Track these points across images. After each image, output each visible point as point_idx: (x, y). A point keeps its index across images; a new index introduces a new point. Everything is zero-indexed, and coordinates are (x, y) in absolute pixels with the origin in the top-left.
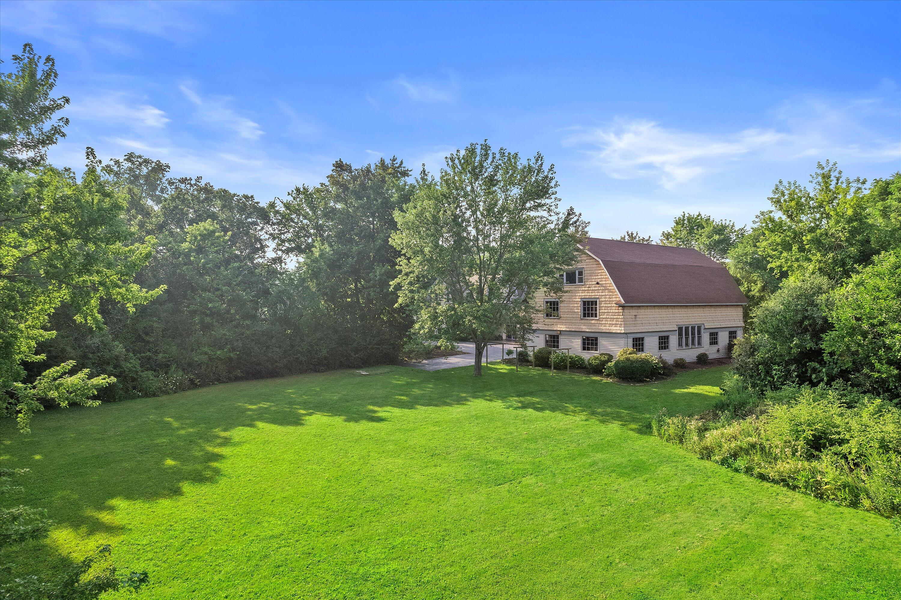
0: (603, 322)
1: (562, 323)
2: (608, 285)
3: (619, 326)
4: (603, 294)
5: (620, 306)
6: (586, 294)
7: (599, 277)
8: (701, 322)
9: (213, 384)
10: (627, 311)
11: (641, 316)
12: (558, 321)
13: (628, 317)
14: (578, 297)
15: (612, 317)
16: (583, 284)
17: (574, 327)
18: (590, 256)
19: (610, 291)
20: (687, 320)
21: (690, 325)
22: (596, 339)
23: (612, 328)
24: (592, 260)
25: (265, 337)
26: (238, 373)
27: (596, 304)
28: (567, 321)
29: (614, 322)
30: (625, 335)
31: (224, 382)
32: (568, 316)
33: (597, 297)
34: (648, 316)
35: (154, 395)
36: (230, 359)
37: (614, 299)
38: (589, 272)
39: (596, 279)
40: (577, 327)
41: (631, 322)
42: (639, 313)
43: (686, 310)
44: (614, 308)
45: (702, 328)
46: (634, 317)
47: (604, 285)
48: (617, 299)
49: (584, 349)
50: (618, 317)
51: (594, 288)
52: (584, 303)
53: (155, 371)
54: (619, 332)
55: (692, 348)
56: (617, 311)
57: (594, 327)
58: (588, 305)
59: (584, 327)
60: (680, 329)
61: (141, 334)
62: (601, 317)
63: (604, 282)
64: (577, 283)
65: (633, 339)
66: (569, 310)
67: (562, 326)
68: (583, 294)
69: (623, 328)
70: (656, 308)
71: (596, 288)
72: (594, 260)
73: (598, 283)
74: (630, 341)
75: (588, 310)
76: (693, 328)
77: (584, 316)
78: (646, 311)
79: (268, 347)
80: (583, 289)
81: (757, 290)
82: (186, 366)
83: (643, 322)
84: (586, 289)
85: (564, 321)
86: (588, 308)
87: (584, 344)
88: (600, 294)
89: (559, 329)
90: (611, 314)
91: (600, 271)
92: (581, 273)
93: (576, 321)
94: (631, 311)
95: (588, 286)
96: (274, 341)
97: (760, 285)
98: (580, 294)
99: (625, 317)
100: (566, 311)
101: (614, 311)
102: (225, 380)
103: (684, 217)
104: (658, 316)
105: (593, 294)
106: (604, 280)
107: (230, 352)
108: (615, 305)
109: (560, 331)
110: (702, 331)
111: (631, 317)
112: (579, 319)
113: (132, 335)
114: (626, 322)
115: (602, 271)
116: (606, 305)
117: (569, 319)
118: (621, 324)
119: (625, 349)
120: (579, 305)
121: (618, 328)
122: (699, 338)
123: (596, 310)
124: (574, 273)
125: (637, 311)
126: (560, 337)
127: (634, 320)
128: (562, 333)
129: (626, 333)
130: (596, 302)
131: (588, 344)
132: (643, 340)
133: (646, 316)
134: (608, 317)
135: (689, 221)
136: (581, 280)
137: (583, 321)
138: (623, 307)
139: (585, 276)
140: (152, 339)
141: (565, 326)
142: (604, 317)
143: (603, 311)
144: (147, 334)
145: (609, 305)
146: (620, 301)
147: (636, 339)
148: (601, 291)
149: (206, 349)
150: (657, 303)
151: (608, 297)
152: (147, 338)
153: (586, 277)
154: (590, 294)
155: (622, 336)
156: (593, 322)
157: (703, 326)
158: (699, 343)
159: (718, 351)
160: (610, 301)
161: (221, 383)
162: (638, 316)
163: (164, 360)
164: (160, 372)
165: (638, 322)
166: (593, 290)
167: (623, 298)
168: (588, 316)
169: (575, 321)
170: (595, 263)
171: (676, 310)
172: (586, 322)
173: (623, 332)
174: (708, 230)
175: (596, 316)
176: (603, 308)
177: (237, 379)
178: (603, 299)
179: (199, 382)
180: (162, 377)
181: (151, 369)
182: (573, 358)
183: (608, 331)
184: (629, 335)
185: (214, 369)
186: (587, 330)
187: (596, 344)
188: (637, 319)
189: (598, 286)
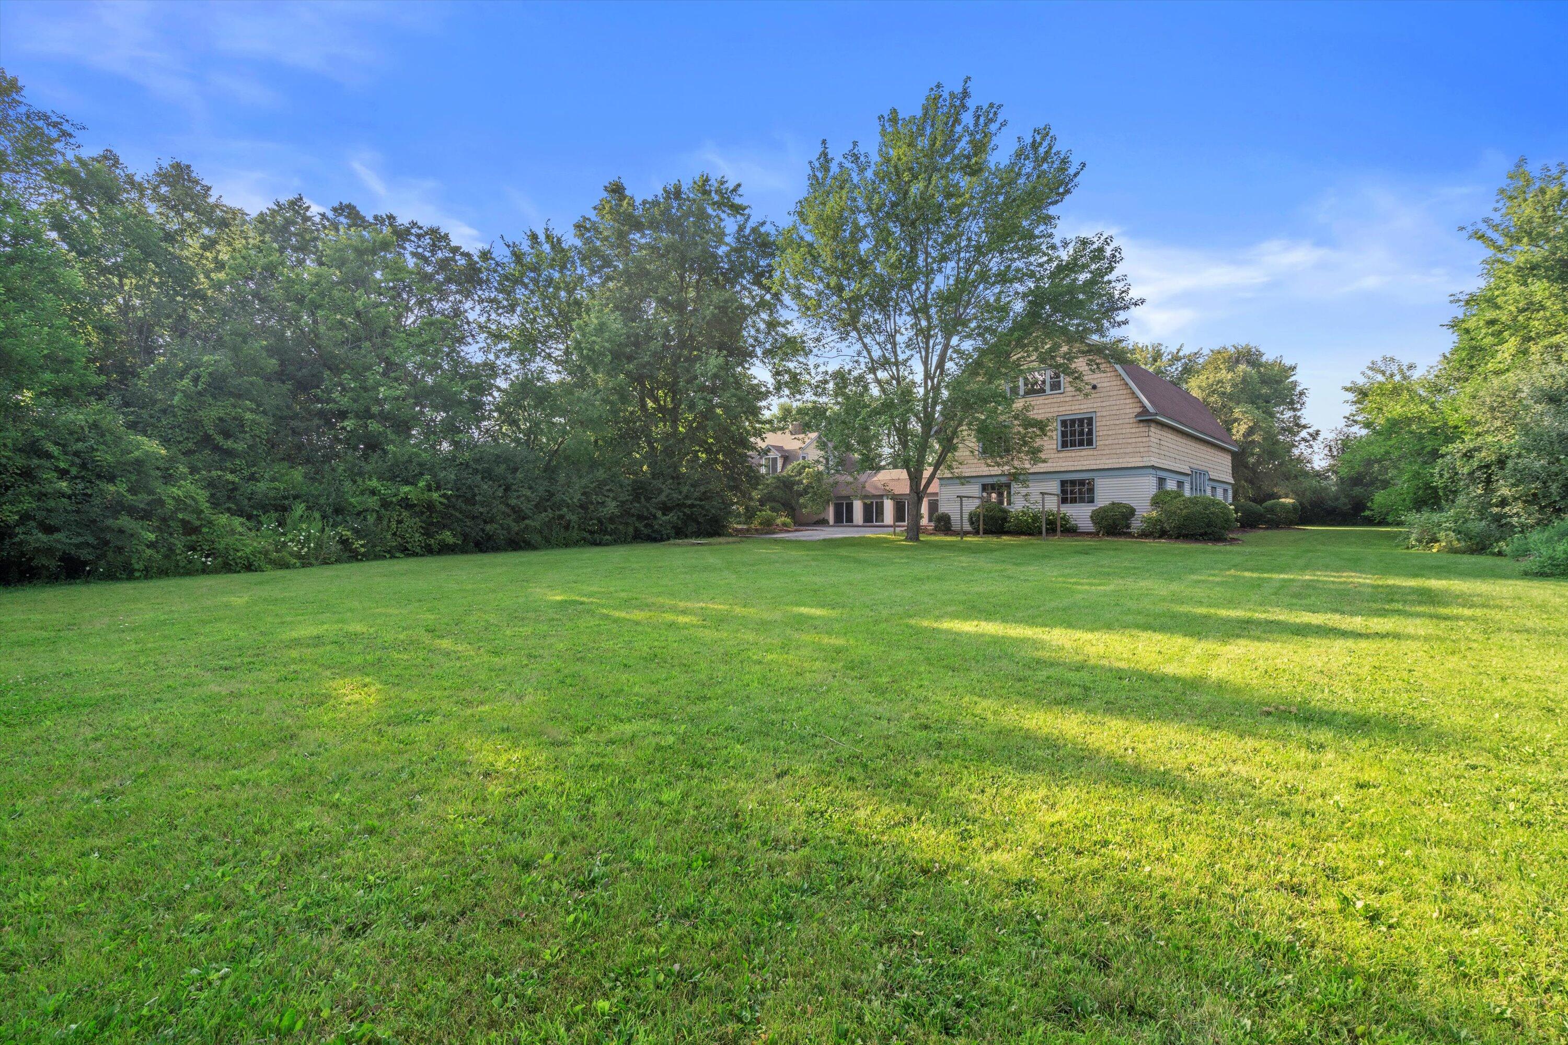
0: (1104, 453)
6: (1067, 409)
9: (393, 557)
22: (1090, 482)
25: (503, 466)
26: (447, 536)
27: (1091, 424)
31: (415, 554)
33: (1093, 411)
35: (249, 567)
36: (430, 506)
40: (1055, 465)
49: (1064, 501)
52: (1065, 422)
53: (249, 518)
58: (1074, 425)
59: (1064, 464)
61: (211, 432)
62: (1099, 444)
68: (1061, 409)
77: (1065, 446)
79: (507, 489)
82: (329, 511)
86: (1075, 432)
87: (1063, 492)
88: (1098, 405)
96: (519, 475)
102: (418, 550)
107: (430, 490)
112: (1057, 451)
113: (186, 435)
123: (1090, 434)
130: (1090, 420)
137: (1061, 455)
140: (240, 446)
142: (1105, 443)
144: (227, 435)
149: (374, 483)
152: (229, 444)
154: (1077, 408)
156: (1083, 454)
161: (408, 555)
163: (272, 494)
164: (263, 518)
168: (1074, 446)
172: (1068, 455)
175: (1091, 444)
177: (446, 549)
178: (1103, 414)
179: (362, 546)
180: (268, 529)
181: (240, 513)
183: (1111, 467)
185: (394, 525)
186: (1072, 469)
187: (1091, 492)
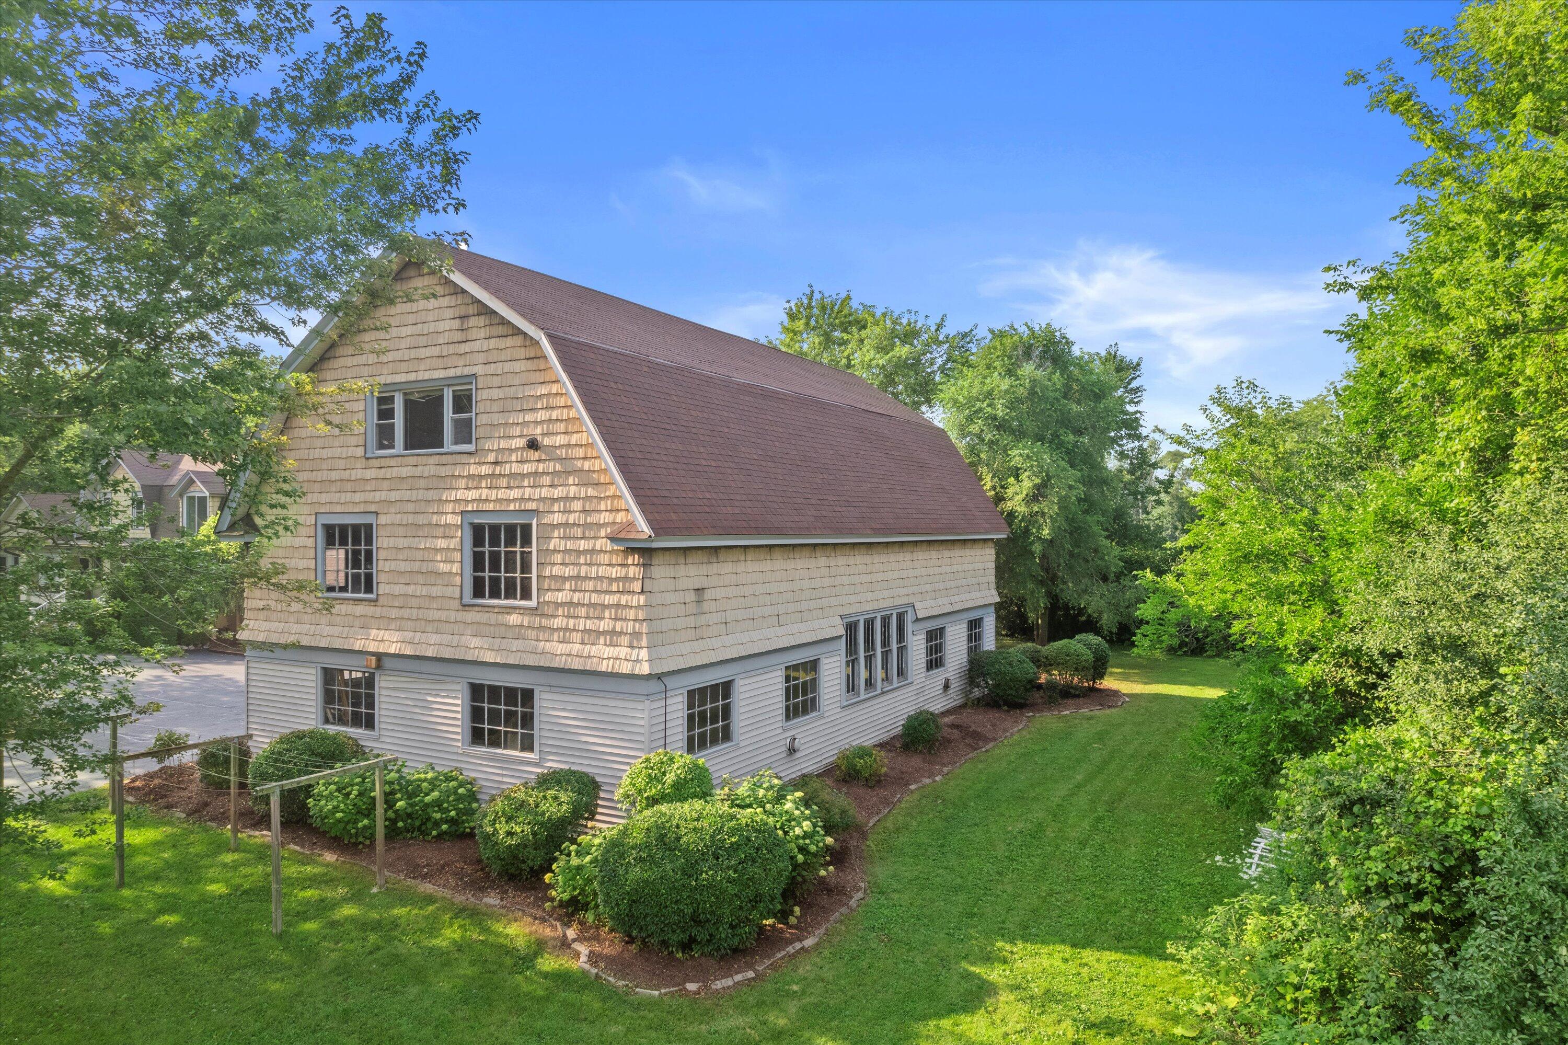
0: (557, 623)
1: (385, 622)
2: (580, 452)
3: (625, 640)
4: (557, 493)
5: (631, 550)
6: (485, 493)
7: (542, 415)
8: (905, 600)
10: (661, 570)
11: (720, 593)
12: (369, 610)
13: (670, 598)
14: (449, 508)
15: (595, 598)
16: (470, 447)
17: (434, 638)
18: (504, 322)
19: (586, 479)
20: (870, 596)
21: (878, 611)
22: (528, 696)
23: (594, 650)
24: (509, 342)
27: (526, 541)
28: (405, 613)
29: (605, 625)
30: (655, 686)
32: (410, 590)
33: (532, 506)
34: (747, 590)
37: (604, 518)
38: (496, 394)
39: (525, 424)
40: (446, 639)
41: (681, 623)
42: (714, 581)
43: (867, 559)
44: (605, 558)
45: (910, 617)
46: (691, 597)
47: (563, 453)
48: (620, 517)
49: (477, 737)
50: (624, 599)
51: (516, 468)
52: (478, 532)
54: (626, 668)
55: (883, 693)
56: (615, 572)
57: (516, 645)
58: (495, 542)
59: (475, 642)
60: (851, 628)
62: (548, 597)
63: (560, 440)
64: (449, 445)
65: (691, 694)
66: (416, 566)
67: (387, 635)
68: (472, 494)
69: (644, 654)
70: (777, 554)
71: (527, 468)
72: (518, 340)
73: (533, 445)
74: (678, 706)
75: (495, 567)
76: (886, 621)
77: (478, 591)
78: (741, 568)
80: (473, 470)
81: (1019, 498)
83: (730, 616)
84: (485, 470)
85: (394, 613)
86: (495, 557)
87: (476, 714)
88: (545, 492)
89: (372, 647)
90: (590, 585)
91: (544, 390)
92: (463, 402)
93: (443, 615)
94: (682, 570)
95: (491, 457)
97: (1027, 484)
98: (460, 494)
99: (657, 599)
100: (403, 566)
101: (603, 571)
103: (811, 299)
104: (784, 587)
105: (514, 494)
106: (561, 427)
108: (609, 546)
109: (379, 656)
110: (909, 627)
111: (679, 597)
112: (456, 604)
114: (657, 625)
115: (555, 388)
116: (570, 545)
117: (414, 602)
118: (636, 635)
119: (655, 759)
120: (454, 543)
121: (623, 652)
122: (901, 650)
123: (526, 568)
124: (437, 401)
125: (704, 569)
126: (383, 683)
127: (692, 608)
128: (387, 663)
129: (659, 677)
130: (527, 529)
131: (494, 717)
132: (727, 695)
133: (741, 591)
134: (576, 597)
135: (823, 308)
136: (464, 432)
137: (471, 616)
138: (646, 553)
139: (481, 415)
141: (396, 636)
142: (561, 597)
143: (556, 571)
145: (583, 545)
146: (631, 524)
147: (702, 691)
148: (547, 480)
150: (781, 532)
151: (577, 505)
153: (483, 419)
154: (501, 494)
155: (643, 687)
156: (514, 619)
157: (910, 611)
158: (901, 672)
159: (946, 687)
160: (586, 525)
162: (708, 594)
165: (713, 618)
166: (512, 475)
167: (644, 512)
168: (495, 594)
169: (437, 615)
170: (522, 353)
171: (841, 561)
172: (484, 617)
173: (645, 669)
174: (873, 332)
175: (526, 595)
176: (558, 558)
178: (557, 518)
182: (417, 791)
183: (577, 664)
184: (671, 682)
186: (489, 657)
187: (528, 720)
188: (706, 606)
189: (535, 455)
